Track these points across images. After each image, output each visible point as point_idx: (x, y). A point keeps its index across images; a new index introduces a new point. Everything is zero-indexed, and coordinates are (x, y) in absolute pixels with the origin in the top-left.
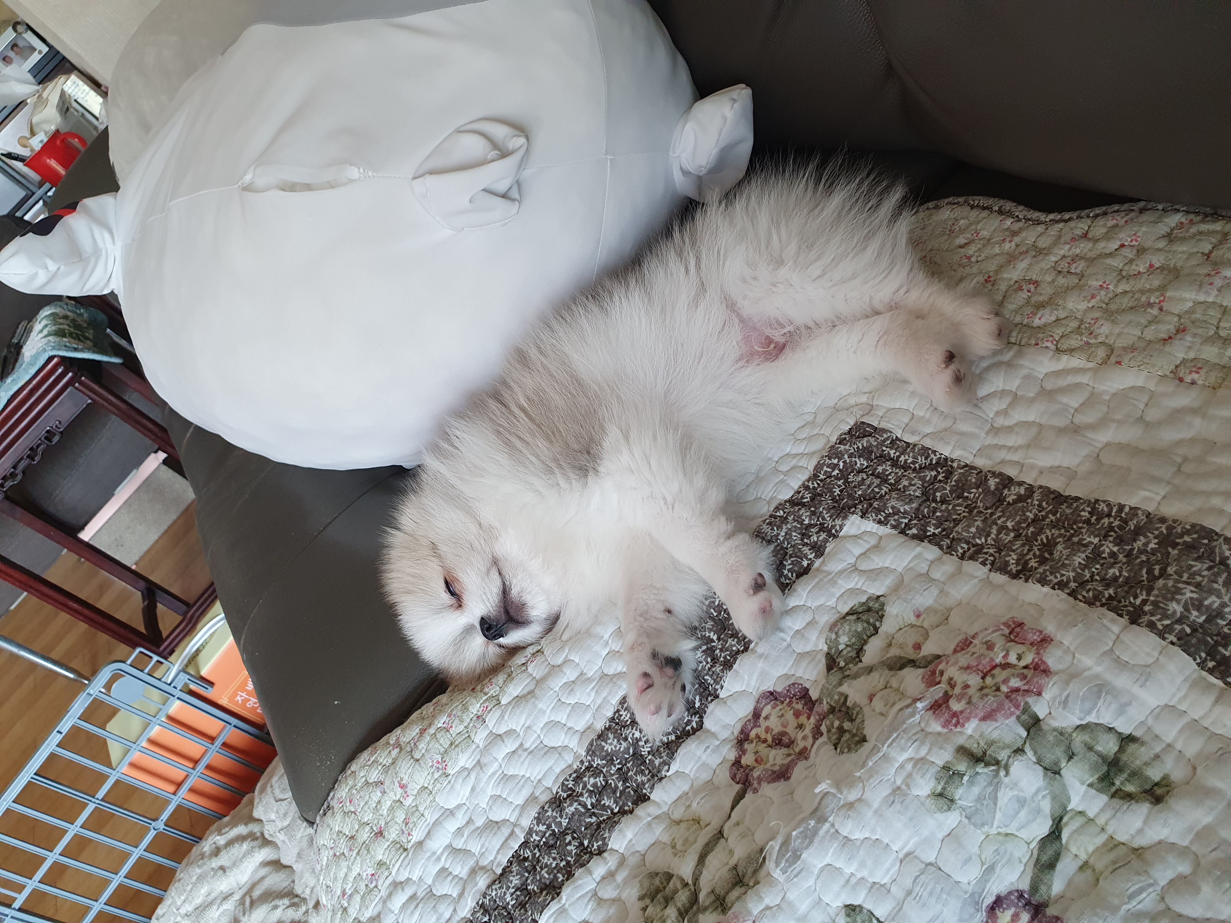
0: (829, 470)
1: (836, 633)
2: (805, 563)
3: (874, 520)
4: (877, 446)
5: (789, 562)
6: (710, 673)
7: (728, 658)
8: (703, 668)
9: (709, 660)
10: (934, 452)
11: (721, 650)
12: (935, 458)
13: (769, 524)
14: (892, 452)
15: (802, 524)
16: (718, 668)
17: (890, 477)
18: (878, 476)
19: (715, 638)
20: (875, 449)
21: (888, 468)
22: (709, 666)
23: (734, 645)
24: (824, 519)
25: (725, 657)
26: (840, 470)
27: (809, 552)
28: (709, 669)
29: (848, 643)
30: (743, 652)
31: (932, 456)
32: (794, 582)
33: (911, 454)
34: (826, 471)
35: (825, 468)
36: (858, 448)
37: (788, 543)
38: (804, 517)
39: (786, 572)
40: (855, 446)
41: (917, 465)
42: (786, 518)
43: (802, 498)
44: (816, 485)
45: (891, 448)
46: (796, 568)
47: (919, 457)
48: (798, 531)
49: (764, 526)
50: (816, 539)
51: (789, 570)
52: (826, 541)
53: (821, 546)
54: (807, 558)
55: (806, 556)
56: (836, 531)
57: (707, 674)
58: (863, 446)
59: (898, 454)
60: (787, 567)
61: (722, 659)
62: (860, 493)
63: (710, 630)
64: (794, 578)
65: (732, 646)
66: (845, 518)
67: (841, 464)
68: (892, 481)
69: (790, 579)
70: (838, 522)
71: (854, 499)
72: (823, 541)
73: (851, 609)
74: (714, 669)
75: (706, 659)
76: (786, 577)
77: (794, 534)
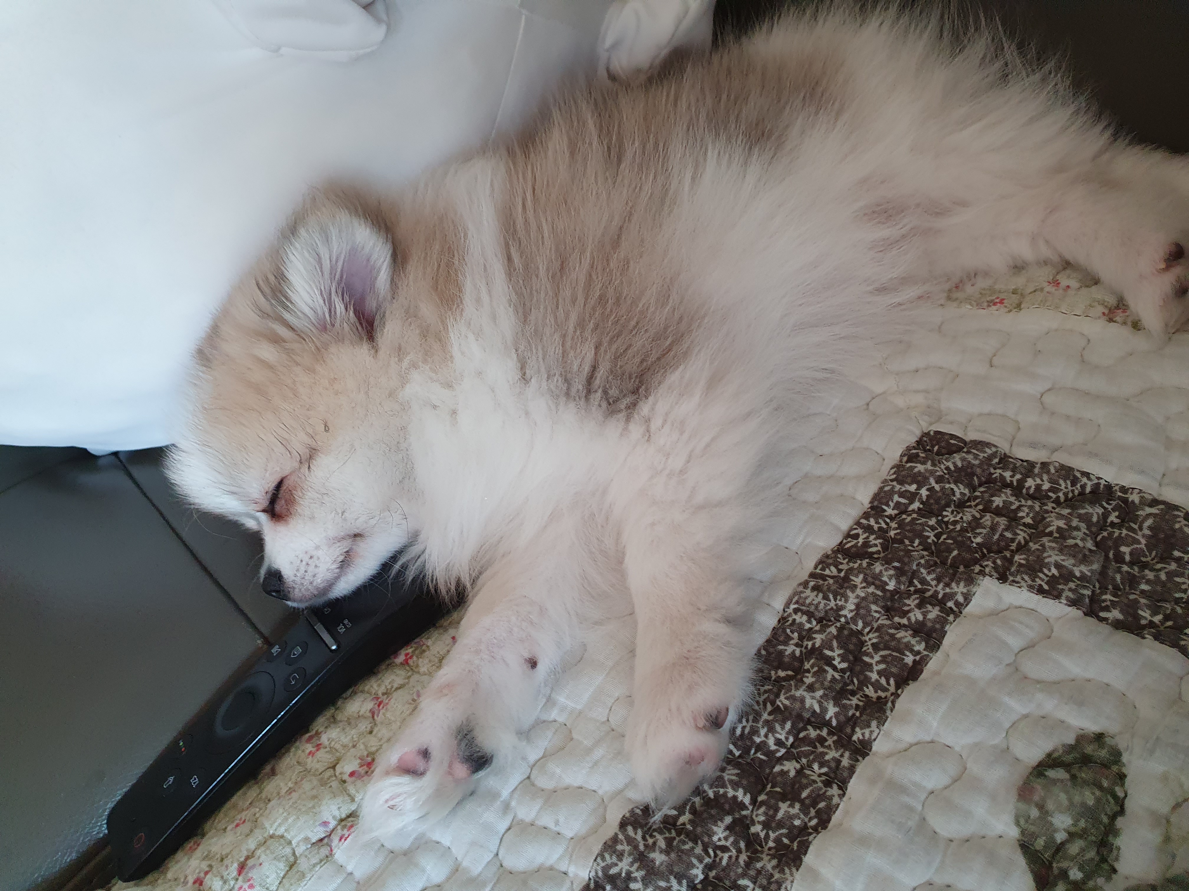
0: (903, 501)
1: (1041, 807)
2: (909, 659)
3: (1031, 588)
4: (980, 466)
5: (877, 658)
6: (752, 873)
7: (786, 841)
8: (733, 862)
9: (742, 845)
10: (1087, 475)
11: (766, 825)
12: (1089, 483)
13: (814, 589)
14: (1007, 474)
15: (884, 590)
16: (767, 863)
17: (1021, 514)
18: (998, 512)
19: (747, 800)
20: (978, 471)
21: (1012, 499)
22: (743, 858)
23: (797, 816)
24: (923, 581)
25: (778, 840)
26: (922, 503)
27: (913, 641)
28: (748, 865)
29: (1073, 829)
30: (816, 829)
31: (1085, 480)
32: (896, 695)
33: (1045, 477)
34: (898, 503)
35: (896, 498)
36: (947, 468)
37: (865, 624)
38: (885, 579)
39: (874, 676)
40: (943, 467)
41: (1061, 494)
42: (846, 579)
43: (866, 544)
44: (884, 525)
45: (1004, 469)
46: (894, 670)
47: (1061, 482)
48: (881, 603)
49: (808, 592)
50: (920, 617)
51: (879, 673)
52: (943, 622)
53: (933, 630)
54: (912, 651)
55: (909, 647)
56: (957, 604)
57: (744, 875)
58: (955, 466)
59: (1018, 476)
60: (876, 668)
61: (771, 844)
62: (979, 540)
63: (736, 785)
64: (892, 689)
65: (792, 817)
66: (970, 581)
67: (924, 492)
68: (1028, 520)
69: (885, 690)
70: (959, 589)
71: (969, 549)
72: (934, 621)
73: (1049, 755)
74: (759, 865)
75: (735, 843)
76: (877, 686)
77: (874, 607)
